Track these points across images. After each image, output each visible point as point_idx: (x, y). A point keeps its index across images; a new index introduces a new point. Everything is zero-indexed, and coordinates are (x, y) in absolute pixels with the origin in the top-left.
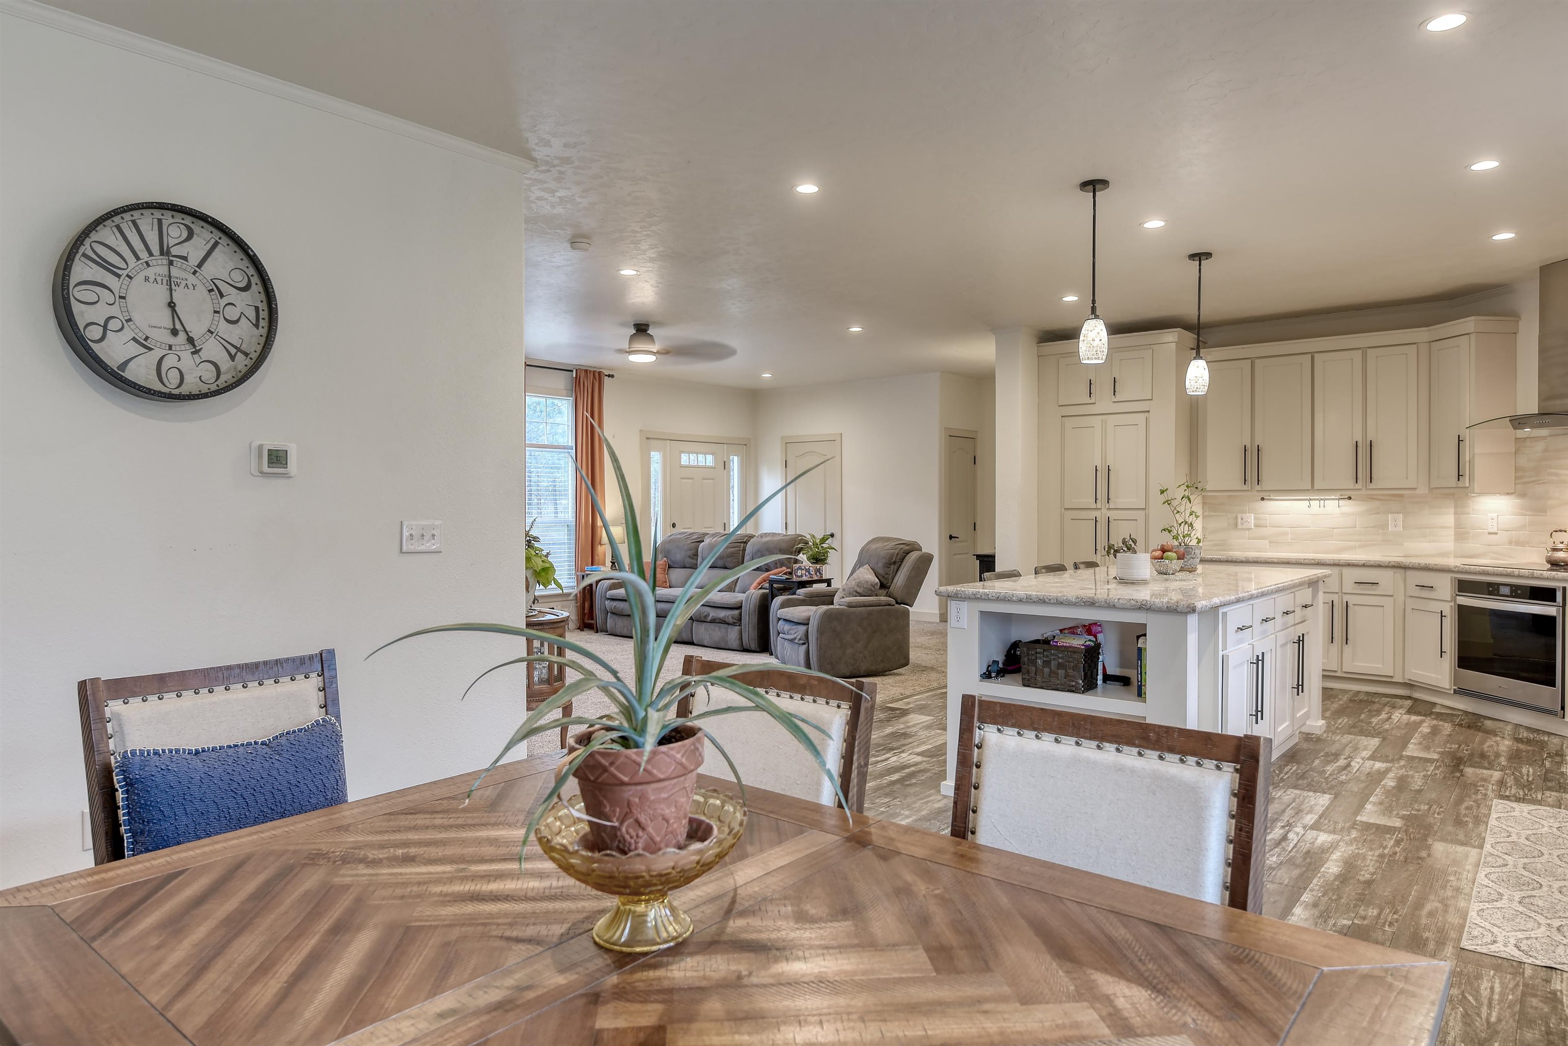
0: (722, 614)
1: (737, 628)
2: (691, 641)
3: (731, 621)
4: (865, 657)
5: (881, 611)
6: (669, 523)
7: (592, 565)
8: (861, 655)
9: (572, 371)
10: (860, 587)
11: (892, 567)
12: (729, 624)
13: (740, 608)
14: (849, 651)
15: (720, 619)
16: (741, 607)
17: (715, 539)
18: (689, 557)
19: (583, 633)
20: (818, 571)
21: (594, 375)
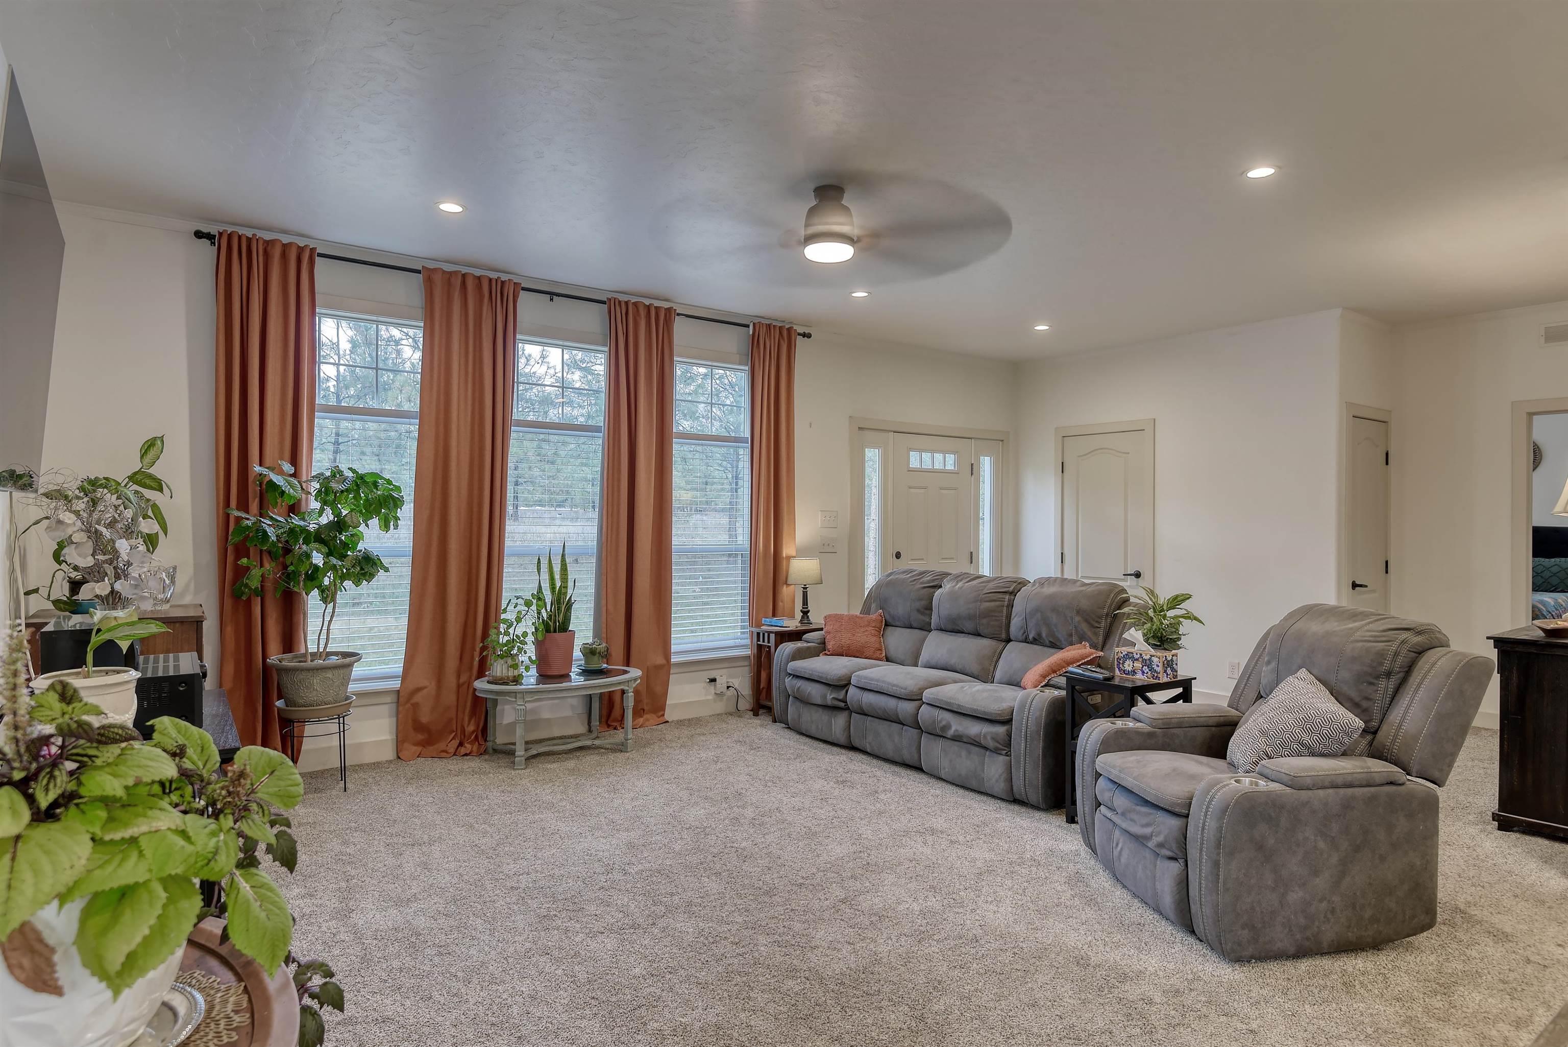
0: (974, 729)
1: (1002, 759)
2: (917, 765)
3: (991, 744)
4: (1333, 911)
5: (1373, 798)
6: (892, 552)
7: (774, 615)
8: (1324, 904)
9: (748, 326)
10: (1310, 732)
11: (1382, 683)
12: (986, 748)
13: (1008, 722)
14: (1296, 896)
15: (968, 737)
16: (1011, 720)
17: (960, 584)
18: (918, 611)
19: (757, 721)
20: (1169, 665)
21: (780, 333)
